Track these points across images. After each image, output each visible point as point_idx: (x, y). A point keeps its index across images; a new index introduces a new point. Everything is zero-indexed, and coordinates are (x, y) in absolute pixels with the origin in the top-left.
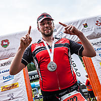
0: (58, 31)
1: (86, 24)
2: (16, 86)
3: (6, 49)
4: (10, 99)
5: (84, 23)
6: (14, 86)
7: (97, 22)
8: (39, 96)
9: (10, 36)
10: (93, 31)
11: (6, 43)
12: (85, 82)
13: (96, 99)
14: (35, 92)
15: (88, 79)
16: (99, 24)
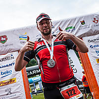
0: (56, 27)
1: (84, 21)
2: (14, 81)
3: (5, 44)
4: (8, 94)
5: (82, 20)
6: (11, 81)
7: (95, 19)
8: (36, 92)
9: (8, 32)
10: (90, 28)
11: (5, 39)
12: (82, 78)
13: (91, 95)
14: (32, 88)
15: (85, 75)
16: (96, 22)
